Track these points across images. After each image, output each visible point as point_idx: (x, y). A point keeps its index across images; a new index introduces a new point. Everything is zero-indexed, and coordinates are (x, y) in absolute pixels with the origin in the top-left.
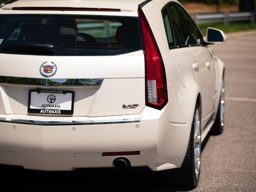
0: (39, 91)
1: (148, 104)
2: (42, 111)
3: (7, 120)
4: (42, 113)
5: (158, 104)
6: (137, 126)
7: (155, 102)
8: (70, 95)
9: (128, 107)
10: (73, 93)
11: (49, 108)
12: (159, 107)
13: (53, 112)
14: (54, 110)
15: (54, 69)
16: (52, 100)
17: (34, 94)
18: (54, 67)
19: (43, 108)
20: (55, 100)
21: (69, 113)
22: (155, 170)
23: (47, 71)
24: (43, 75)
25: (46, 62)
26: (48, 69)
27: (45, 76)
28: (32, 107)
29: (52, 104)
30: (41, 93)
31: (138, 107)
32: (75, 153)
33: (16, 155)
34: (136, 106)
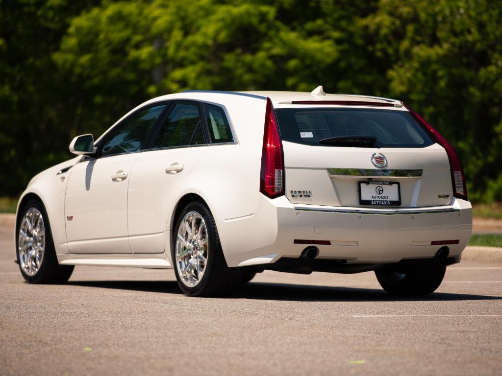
0: (368, 182)
1: (456, 195)
2: (372, 203)
4: (373, 204)
5: (464, 194)
6: (459, 215)
7: (462, 193)
8: (396, 186)
10: (399, 184)
13: (383, 203)
14: (384, 201)
15: (385, 161)
16: (380, 191)
17: (363, 186)
18: (384, 158)
19: (373, 199)
20: (383, 191)
21: (398, 203)
24: (376, 166)
25: (375, 154)
26: (379, 160)
27: (378, 167)
28: (363, 199)
29: (381, 195)
30: (370, 185)
32: (412, 242)
33: (358, 246)
34: (447, 196)
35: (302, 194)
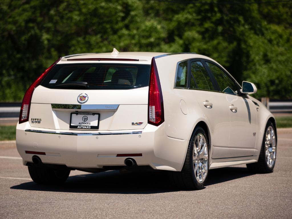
0: (77, 113)
1: (150, 122)
2: (78, 127)
3: (57, 132)
5: (156, 122)
6: (140, 136)
7: (154, 121)
8: (97, 116)
9: (136, 124)
10: (99, 115)
11: (83, 125)
12: (157, 124)
13: (86, 127)
15: (87, 98)
16: (86, 119)
17: (74, 116)
18: (86, 96)
19: (79, 125)
20: (87, 119)
21: (96, 128)
22: (155, 169)
23: (82, 100)
24: (79, 102)
25: (82, 94)
26: (83, 98)
27: (81, 103)
28: (72, 125)
29: (85, 122)
30: (78, 115)
31: (142, 124)
32: (98, 155)
33: (61, 156)
34: (141, 123)
35: (36, 120)
